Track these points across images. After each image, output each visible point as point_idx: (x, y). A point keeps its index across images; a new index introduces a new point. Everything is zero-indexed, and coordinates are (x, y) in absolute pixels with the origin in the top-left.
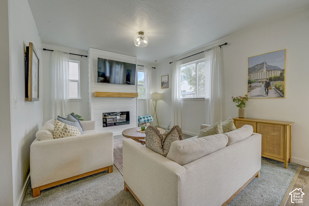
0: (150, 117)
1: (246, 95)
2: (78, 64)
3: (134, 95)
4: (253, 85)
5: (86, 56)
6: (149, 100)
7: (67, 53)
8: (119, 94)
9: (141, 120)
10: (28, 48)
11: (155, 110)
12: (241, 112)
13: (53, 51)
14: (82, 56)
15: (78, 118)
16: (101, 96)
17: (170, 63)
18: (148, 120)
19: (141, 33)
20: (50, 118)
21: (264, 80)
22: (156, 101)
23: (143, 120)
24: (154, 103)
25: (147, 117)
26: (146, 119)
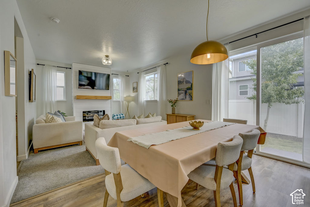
0: (122, 114)
1: (177, 99)
2: (64, 74)
3: (109, 98)
4: (180, 92)
5: (70, 68)
6: (123, 102)
7: (55, 66)
8: (96, 97)
9: (114, 117)
10: (31, 72)
11: (128, 110)
12: (173, 110)
13: (44, 65)
14: (67, 68)
15: (63, 114)
16: (81, 98)
17: (138, 73)
18: (121, 117)
19: (107, 56)
20: (42, 114)
21: (185, 89)
22: (129, 102)
23: (116, 117)
24: (127, 103)
25: (120, 115)
26: (119, 116)
